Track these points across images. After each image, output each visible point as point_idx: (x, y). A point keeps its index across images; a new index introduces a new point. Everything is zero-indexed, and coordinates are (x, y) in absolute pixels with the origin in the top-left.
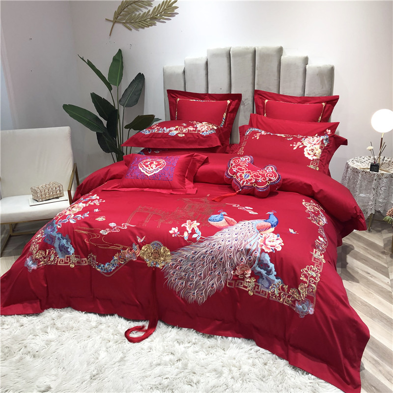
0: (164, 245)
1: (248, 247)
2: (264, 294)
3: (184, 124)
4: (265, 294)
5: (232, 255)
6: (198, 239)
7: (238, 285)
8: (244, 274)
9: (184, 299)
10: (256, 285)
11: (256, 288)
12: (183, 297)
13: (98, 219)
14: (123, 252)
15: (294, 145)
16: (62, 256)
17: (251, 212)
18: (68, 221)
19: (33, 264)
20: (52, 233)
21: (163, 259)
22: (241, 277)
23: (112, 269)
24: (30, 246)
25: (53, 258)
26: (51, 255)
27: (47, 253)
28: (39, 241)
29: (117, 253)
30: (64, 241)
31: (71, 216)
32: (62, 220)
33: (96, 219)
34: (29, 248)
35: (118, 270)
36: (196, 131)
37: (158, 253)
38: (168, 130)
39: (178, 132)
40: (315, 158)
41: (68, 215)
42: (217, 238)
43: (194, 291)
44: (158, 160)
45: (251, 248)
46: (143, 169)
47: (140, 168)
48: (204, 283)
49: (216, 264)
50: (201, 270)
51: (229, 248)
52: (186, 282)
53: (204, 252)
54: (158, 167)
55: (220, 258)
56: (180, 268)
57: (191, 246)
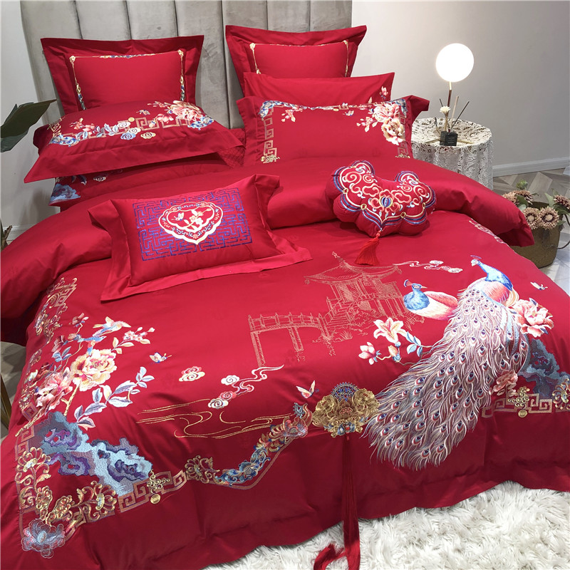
0: (361, 387)
1: (510, 338)
2: (546, 408)
3: (146, 112)
4: (549, 407)
5: (488, 363)
6: (419, 352)
8: (506, 389)
9: (405, 469)
10: (531, 398)
11: (532, 403)
12: (403, 465)
13: (184, 378)
14: (275, 430)
15: (363, 124)
16: (125, 490)
17: (451, 270)
18: (104, 405)
19: (49, 537)
20: (74, 447)
21: (362, 413)
22: (501, 394)
23: (257, 471)
24: (17, 498)
25: (101, 501)
26: (95, 497)
27: (81, 496)
28: (42, 478)
29: (263, 435)
30: (121, 456)
31: (102, 390)
32: (84, 409)
33: (181, 380)
34: (15, 502)
35: (269, 467)
36: (178, 123)
37: (351, 404)
38: (115, 128)
39: (139, 130)
40: (400, 140)
41: (89, 392)
42: (450, 340)
43: (426, 449)
44: (198, 205)
45: (512, 339)
46: (175, 231)
47: (166, 231)
48: (444, 427)
49: (461, 387)
50: (436, 408)
51: (480, 351)
52: (407, 437)
53: (438, 373)
54: (208, 220)
55: (469, 376)
56: (397, 417)
57: (410, 372)
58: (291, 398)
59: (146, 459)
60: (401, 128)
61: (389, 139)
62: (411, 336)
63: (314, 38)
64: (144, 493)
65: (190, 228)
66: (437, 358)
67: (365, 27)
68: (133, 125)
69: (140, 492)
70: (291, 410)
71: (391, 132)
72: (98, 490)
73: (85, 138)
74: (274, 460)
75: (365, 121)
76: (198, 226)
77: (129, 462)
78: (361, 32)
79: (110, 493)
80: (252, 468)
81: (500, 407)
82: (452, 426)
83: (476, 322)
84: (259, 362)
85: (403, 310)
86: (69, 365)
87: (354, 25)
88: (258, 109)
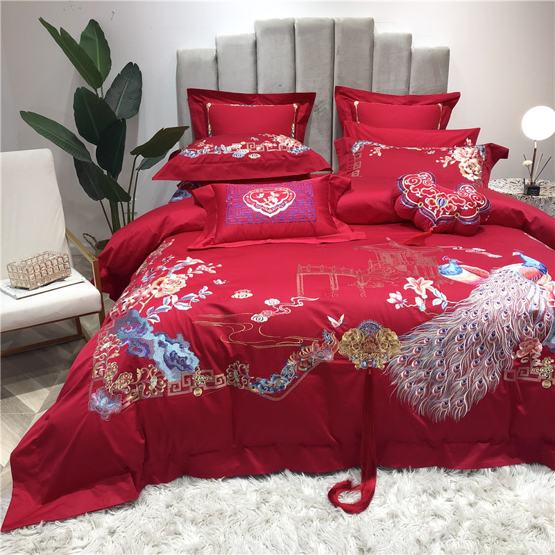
0: (385, 326)
1: (534, 308)
3: (255, 139)
5: (511, 326)
6: (444, 306)
7: (519, 376)
8: (530, 357)
12: (423, 414)
13: (236, 296)
14: (305, 350)
15: (442, 161)
16: (174, 377)
17: (491, 255)
18: (170, 308)
19: (109, 403)
20: (141, 334)
21: (385, 351)
22: (525, 361)
23: (286, 385)
24: (92, 369)
25: (154, 384)
26: (150, 378)
27: (139, 376)
28: (113, 356)
29: (294, 353)
30: (175, 347)
31: (171, 298)
32: (155, 309)
33: (233, 297)
34: (90, 373)
35: (297, 384)
36: (280, 148)
37: (375, 340)
38: (229, 148)
39: (248, 151)
40: (476, 178)
41: (161, 299)
42: (476, 300)
43: (446, 400)
44: (276, 189)
45: (537, 309)
46: (255, 206)
47: (248, 205)
48: (464, 382)
49: (483, 345)
50: (458, 360)
51: (503, 314)
52: (428, 385)
53: (461, 327)
54: (282, 200)
55: (490, 335)
56: (419, 362)
57: (434, 321)
58: (322, 325)
59: (195, 355)
60: (477, 168)
61: (465, 176)
62: (438, 292)
63: (412, 100)
64: (189, 384)
65: (267, 204)
66: (461, 313)
67: (459, 93)
68: (244, 147)
69: (186, 382)
70: (320, 335)
71: (468, 170)
72: (153, 373)
73: (204, 152)
74: (302, 378)
75: (444, 159)
76: (273, 203)
77: (181, 354)
78: (455, 98)
79: (162, 377)
80: (282, 381)
81: (525, 375)
82: (472, 381)
83: (503, 290)
84: (299, 292)
85: (436, 274)
86: (151, 283)
87: (449, 91)
88: (351, 146)
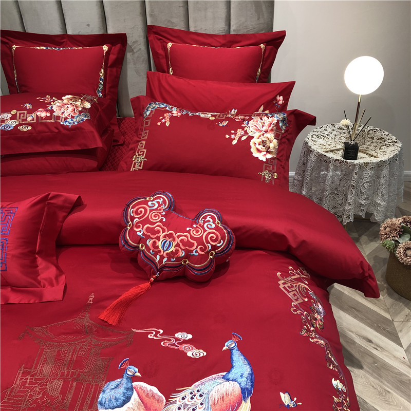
3: (28, 106)
15: (233, 136)
17: (191, 352)
36: (53, 119)
39: (18, 122)
40: (269, 156)
60: (274, 144)
61: (256, 154)
67: (284, 32)
68: (14, 117)
71: (260, 147)
75: (235, 134)
78: (281, 36)
85: (91, 406)
88: (143, 108)
